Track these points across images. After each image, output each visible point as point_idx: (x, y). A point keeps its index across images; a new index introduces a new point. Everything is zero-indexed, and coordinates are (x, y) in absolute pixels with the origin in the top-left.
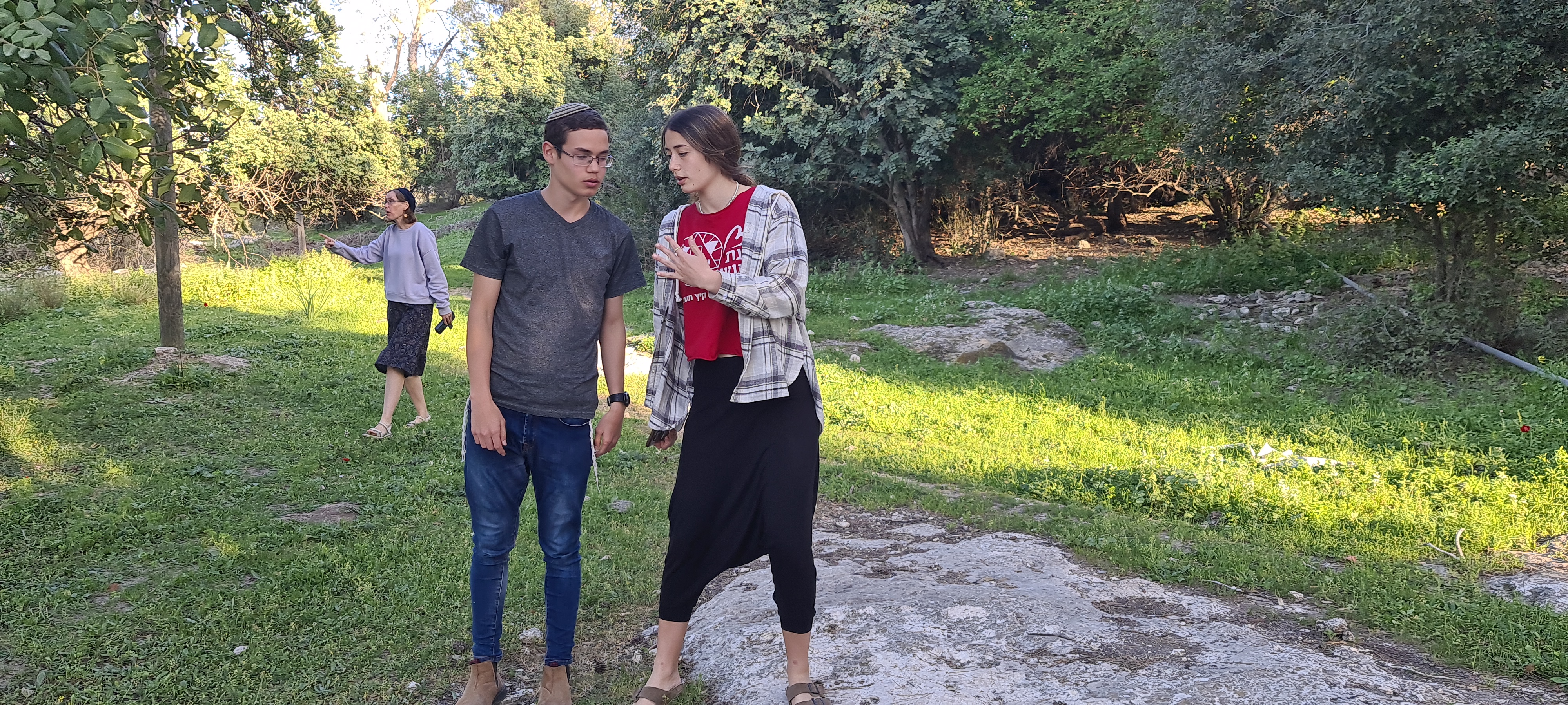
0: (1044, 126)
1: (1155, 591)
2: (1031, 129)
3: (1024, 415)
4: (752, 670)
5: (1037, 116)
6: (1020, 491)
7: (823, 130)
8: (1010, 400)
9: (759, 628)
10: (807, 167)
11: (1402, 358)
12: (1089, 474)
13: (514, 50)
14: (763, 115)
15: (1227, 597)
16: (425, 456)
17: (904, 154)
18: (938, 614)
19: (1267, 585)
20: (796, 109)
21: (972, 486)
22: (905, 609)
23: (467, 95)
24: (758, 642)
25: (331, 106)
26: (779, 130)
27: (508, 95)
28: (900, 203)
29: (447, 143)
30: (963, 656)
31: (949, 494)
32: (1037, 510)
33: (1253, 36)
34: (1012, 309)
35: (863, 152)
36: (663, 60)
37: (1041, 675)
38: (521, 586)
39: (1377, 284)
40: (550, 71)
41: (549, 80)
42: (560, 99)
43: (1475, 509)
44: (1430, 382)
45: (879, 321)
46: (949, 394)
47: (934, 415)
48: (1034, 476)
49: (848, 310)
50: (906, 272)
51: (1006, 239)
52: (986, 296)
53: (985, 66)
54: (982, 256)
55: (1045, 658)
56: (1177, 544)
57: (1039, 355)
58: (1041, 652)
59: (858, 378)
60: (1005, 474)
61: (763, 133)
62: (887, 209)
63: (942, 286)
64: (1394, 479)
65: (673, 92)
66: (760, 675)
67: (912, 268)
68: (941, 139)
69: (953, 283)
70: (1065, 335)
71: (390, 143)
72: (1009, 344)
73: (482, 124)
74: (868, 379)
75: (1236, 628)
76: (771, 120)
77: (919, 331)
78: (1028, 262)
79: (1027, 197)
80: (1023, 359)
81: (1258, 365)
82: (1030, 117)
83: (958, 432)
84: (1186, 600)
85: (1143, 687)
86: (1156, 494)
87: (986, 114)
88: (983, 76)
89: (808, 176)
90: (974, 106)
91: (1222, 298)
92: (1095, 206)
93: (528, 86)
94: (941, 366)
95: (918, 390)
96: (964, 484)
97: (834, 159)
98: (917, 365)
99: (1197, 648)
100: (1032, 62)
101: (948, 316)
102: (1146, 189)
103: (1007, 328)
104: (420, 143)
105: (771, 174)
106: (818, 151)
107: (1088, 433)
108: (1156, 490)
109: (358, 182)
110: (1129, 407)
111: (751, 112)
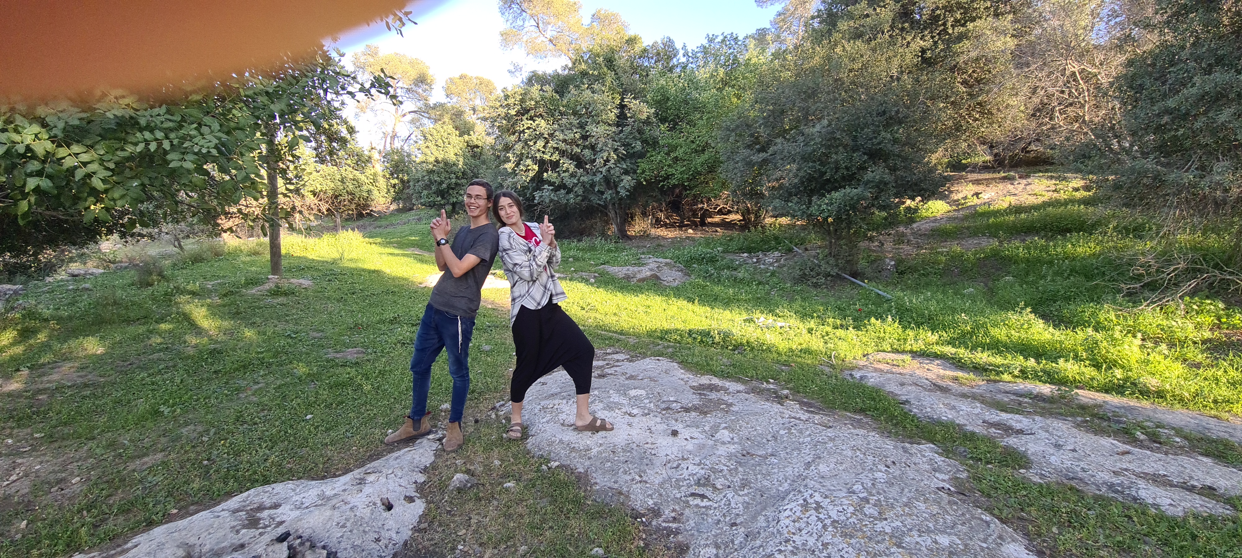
0: (673, 181)
1: (715, 381)
2: (668, 182)
3: (664, 305)
4: (544, 420)
5: (670, 177)
6: (662, 339)
7: (579, 180)
8: (658, 299)
9: (547, 402)
10: (572, 196)
11: (815, 281)
12: (690, 331)
13: (440, 140)
14: (552, 173)
15: (744, 382)
16: (397, 326)
17: (614, 191)
18: (625, 393)
19: (760, 377)
20: (567, 171)
21: (641, 337)
22: (611, 392)
23: (418, 160)
24: (547, 408)
25: (353, 165)
26: (559, 180)
27: (437, 161)
28: (613, 212)
29: (408, 182)
30: (635, 411)
31: (632, 341)
32: (668, 347)
33: (757, 147)
34: (660, 259)
35: (596, 190)
36: (507, 148)
37: (667, 419)
38: (441, 385)
39: (806, 249)
40: (456, 150)
41: (456, 154)
42: (461, 163)
43: (840, 343)
44: (825, 290)
45: (602, 264)
46: (633, 296)
47: (626, 306)
48: (667, 332)
49: (589, 259)
50: (615, 242)
51: (658, 228)
52: (649, 253)
53: (648, 155)
54: (648, 236)
55: (669, 411)
56: (725, 360)
57: (671, 279)
58: (668, 409)
59: (592, 289)
60: (655, 331)
61: (552, 181)
62: (607, 215)
63: (630, 249)
64: (810, 331)
65: (512, 162)
66: (548, 422)
67: (618, 241)
68: (630, 185)
69: (635, 247)
70: (681, 271)
71: (382, 182)
72: (658, 274)
73: (425, 174)
74: (597, 290)
75: (747, 395)
76: (556, 175)
77: (620, 268)
78: (667, 238)
79: (666, 210)
80: (664, 281)
81: (760, 283)
82: (668, 177)
83: (636, 313)
84: (727, 384)
85: (709, 422)
86: (717, 339)
87: (649, 175)
88: (648, 159)
89: (572, 200)
90: (644, 172)
91: (746, 255)
92: (695, 215)
93: (446, 157)
94: (629, 284)
95: (619, 294)
96: (638, 336)
97: (584, 192)
98: (619, 283)
99: (731, 405)
100: (668, 154)
101: (632, 262)
102: (715, 208)
103: (658, 267)
104: (396, 181)
105: (556, 199)
106: (576, 189)
107: (691, 313)
108: (717, 338)
109: (366, 199)
110: (707, 302)
111: (547, 171)
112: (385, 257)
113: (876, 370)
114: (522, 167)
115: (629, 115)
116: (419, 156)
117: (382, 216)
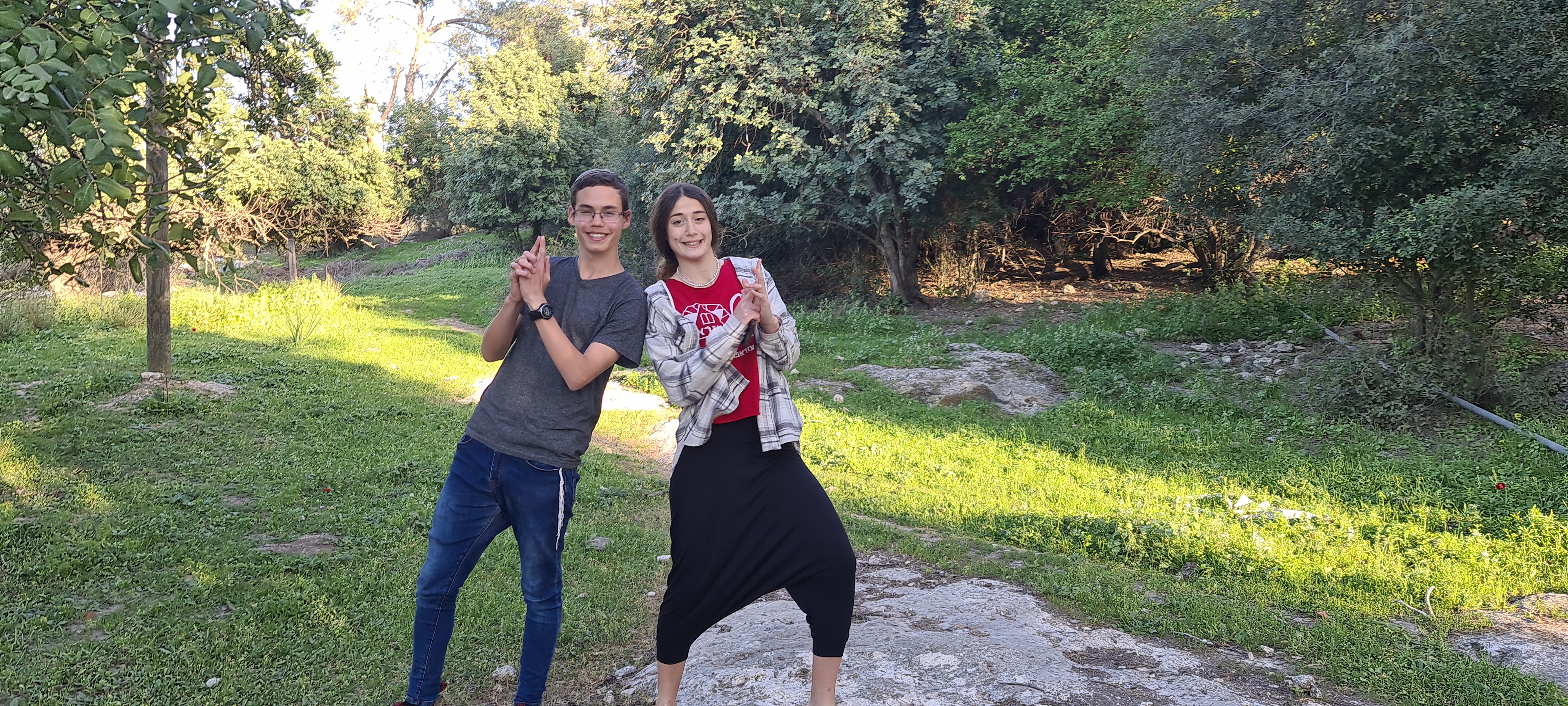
0: (1030, 173)
1: (1127, 642)
2: (1018, 175)
3: (1005, 459)
5: (1024, 162)
6: (997, 537)
7: (812, 170)
8: (991, 444)
9: (731, 671)
10: (796, 206)
11: (1381, 412)
12: (1066, 521)
13: (511, 83)
14: (754, 154)
15: (1197, 650)
16: (406, 488)
17: (892, 195)
18: (910, 661)
19: (1238, 638)
20: (787, 149)
21: (949, 530)
22: (878, 655)
23: (462, 127)
24: (729, 686)
25: (327, 136)
26: (770, 169)
27: (503, 128)
28: (888, 243)
29: (442, 174)
31: (927, 538)
32: (1013, 557)
33: (1236, 90)
34: (996, 352)
35: (852, 192)
36: (656, 99)
38: (496, 622)
39: (1359, 336)
40: (545, 105)
41: (544, 114)
42: (554, 133)
43: (1446, 566)
44: (1408, 436)
45: (863, 362)
46: (931, 437)
47: (915, 457)
48: (1011, 522)
49: (833, 349)
50: (892, 312)
51: (992, 281)
52: (970, 338)
53: (973, 112)
54: (969, 298)
56: (1151, 594)
57: (1021, 399)
58: (1010, 702)
59: (840, 418)
60: (983, 519)
61: (754, 172)
62: (875, 249)
63: (927, 328)
64: (1368, 533)
65: (665, 129)
67: (898, 309)
68: (929, 182)
69: (938, 324)
70: (1047, 380)
71: (384, 173)
72: (992, 387)
73: (476, 156)
74: (850, 420)
75: (1205, 682)
76: (761, 159)
77: (903, 372)
78: (1013, 305)
79: (1013, 240)
80: (1005, 403)
81: (1238, 415)
82: (1017, 163)
83: (939, 475)
84: (1156, 652)
86: (1132, 544)
87: (973, 159)
88: (971, 122)
89: (796, 215)
90: (961, 151)
91: (1204, 346)
92: (1081, 251)
93: (522, 119)
94: (923, 409)
95: (899, 431)
96: (942, 528)
97: (823, 198)
98: (900, 406)
100: (1019, 110)
101: (932, 358)
102: (1131, 236)
103: (990, 371)
104: (415, 173)
105: (760, 212)
106: (807, 191)
107: (1067, 480)
108: (1133, 540)
109: (351, 211)
110: (1109, 454)
111: (741, 151)
112: (386, 338)
113: (1542, 637)
114: (686, 141)
115: (929, 21)
116: (466, 116)
117: (382, 247)
